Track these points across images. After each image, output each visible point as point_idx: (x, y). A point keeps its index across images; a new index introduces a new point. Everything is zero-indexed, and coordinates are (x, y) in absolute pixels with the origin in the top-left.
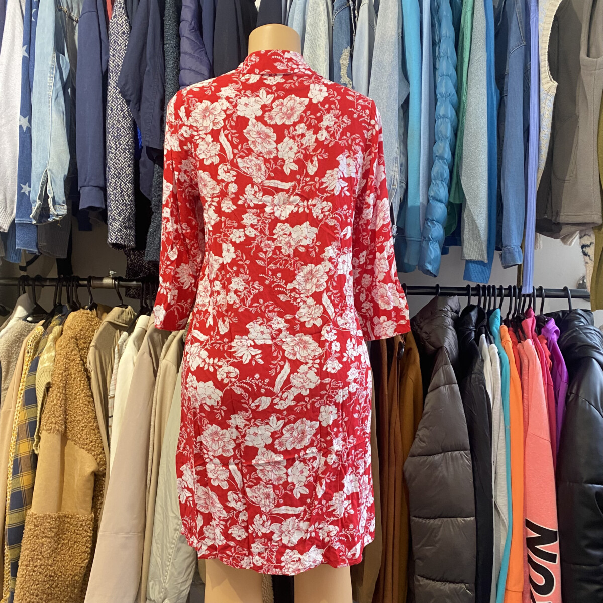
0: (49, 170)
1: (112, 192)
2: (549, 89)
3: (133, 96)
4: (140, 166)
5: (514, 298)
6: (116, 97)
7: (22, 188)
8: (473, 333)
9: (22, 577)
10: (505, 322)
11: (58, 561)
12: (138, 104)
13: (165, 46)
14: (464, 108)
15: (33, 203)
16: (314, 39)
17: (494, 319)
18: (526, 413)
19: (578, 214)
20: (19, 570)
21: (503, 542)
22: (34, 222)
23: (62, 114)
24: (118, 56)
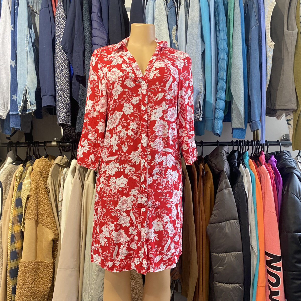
0: (27, 87)
1: (60, 98)
2: (271, 45)
3: (69, 50)
4: (72, 85)
5: (254, 146)
6: (60, 50)
7: (13, 97)
8: (236, 163)
9: (19, 294)
10: (250, 157)
11: (36, 285)
12: (71, 55)
13: (84, 25)
14: (231, 55)
15: (19, 104)
16: (159, 21)
17: (245, 156)
18: (264, 200)
19: (285, 105)
20: (17, 290)
21: (255, 263)
22: (20, 113)
23: (33, 59)
24: (61, 30)
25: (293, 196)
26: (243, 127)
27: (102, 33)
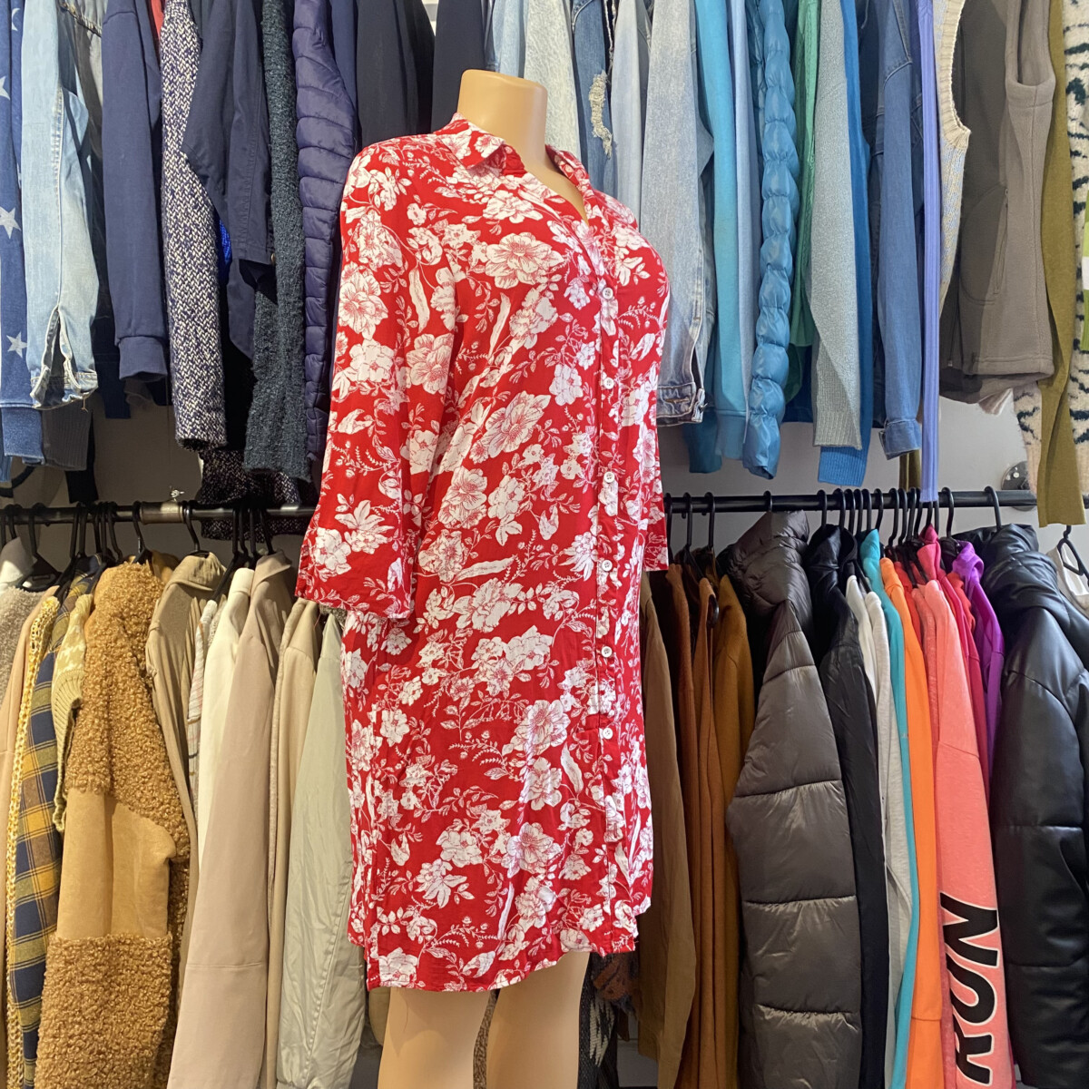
0: (62, 308)
1: (182, 345)
2: (957, 140)
3: (213, 168)
4: (229, 296)
5: (901, 511)
6: (181, 170)
7: (10, 344)
8: (835, 575)
9: (48, 1058)
10: (887, 552)
11: (112, 1024)
12: (221, 183)
13: (267, 74)
14: (809, 176)
15: (33, 369)
16: (543, 57)
17: (869, 547)
18: (935, 709)
19: (1012, 358)
20: (41, 1045)
21: (904, 937)
22: (37, 405)
23: (79, 203)
24: (181, 94)
25: (1040, 694)
26: (856, 443)
27: (332, 105)
